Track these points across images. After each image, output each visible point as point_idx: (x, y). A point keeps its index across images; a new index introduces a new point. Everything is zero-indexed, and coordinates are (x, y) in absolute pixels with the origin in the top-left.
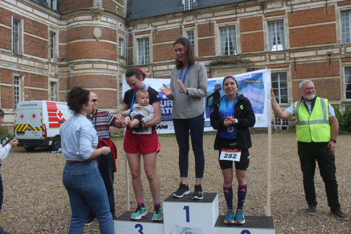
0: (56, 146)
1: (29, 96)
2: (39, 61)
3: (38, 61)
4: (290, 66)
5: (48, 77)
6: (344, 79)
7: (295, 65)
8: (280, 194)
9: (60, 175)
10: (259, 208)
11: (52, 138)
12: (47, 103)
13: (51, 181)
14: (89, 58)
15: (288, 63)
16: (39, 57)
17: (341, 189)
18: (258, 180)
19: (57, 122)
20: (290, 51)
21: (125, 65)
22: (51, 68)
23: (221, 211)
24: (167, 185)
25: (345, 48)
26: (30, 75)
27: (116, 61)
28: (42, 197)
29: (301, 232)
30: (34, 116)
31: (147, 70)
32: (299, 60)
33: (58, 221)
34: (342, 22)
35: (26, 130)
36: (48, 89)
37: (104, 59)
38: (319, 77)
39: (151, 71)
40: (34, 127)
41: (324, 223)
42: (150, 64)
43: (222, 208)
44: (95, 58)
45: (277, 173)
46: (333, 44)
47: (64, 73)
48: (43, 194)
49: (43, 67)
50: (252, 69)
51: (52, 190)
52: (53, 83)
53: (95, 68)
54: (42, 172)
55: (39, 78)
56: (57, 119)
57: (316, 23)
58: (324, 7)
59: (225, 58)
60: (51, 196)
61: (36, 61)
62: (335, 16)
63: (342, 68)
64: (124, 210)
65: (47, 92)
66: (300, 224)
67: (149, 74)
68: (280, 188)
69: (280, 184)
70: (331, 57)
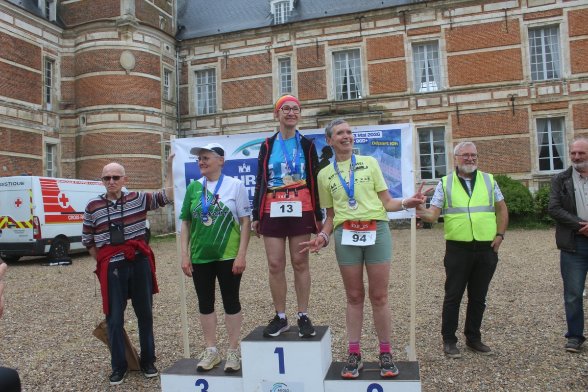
0: (56, 253)
1: (8, 169)
2: (26, 108)
3: (24, 107)
4: (450, 117)
5: (41, 135)
6: (536, 138)
7: (458, 115)
8: (432, 326)
9: (65, 303)
10: (399, 349)
11: (49, 241)
12: (41, 180)
13: (51, 314)
14: (112, 104)
15: (447, 112)
16: (26, 101)
17: (527, 317)
18: (398, 305)
19: (59, 214)
20: (449, 93)
21: (175, 116)
22: (48, 120)
23: (336, 356)
25: (537, 89)
26: (9, 132)
27: (160, 109)
28: (36, 340)
29: (463, 385)
30: (18, 203)
31: (213, 124)
32: (464, 108)
33: (65, 379)
34: (531, 47)
35: (3, 227)
36: (41, 155)
37: (138, 105)
38: (497, 135)
39: (218, 125)
40: (18, 222)
41: (500, 370)
42: (217, 113)
43: (338, 351)
44: (123, 104)
45: (428, 294)
46: (518, 82)
47: (69, 129)
48: (37, 335)
49: (33, 118)
50: (387, 121)
51: (53, 328)
52: (50, 146)
53: (123, 121)
54: (35, 298)
55: (26, 137)
56: (58, 208)
57: (491, 47)
58: (502, 21)
59: (342, 103)
60: (51, 338)
61: (21, 109)
62: (519, 36)
63: (532, 121)
64: (176, 358)
65: (41, 161)
66: (462, 373)
67: (215, 130)
68: (433, 317)
69: (433, 311)
70: (515, 103)
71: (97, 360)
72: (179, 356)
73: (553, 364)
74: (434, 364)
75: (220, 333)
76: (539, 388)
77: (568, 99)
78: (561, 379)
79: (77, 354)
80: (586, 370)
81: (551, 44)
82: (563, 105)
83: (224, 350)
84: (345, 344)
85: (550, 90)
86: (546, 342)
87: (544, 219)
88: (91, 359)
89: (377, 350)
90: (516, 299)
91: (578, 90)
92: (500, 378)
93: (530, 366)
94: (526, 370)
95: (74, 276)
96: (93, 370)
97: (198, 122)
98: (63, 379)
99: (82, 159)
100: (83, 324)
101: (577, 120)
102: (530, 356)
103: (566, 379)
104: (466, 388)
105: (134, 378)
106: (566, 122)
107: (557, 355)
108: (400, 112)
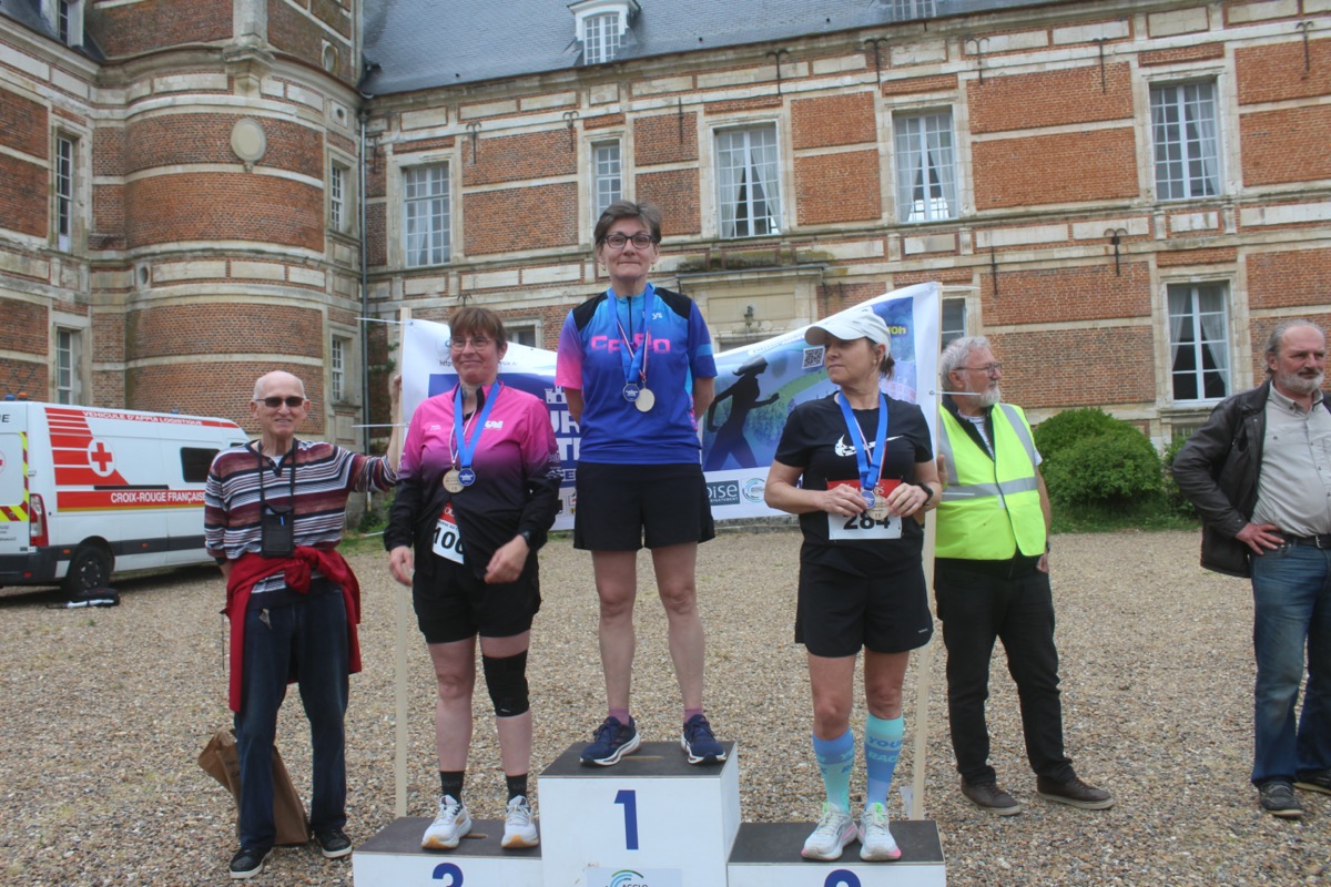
0: (83, 580)
2: (12, 245)
3: (5, 243)
4: (976, 279)
5: (46, 307)
6: (1167, 328)
7: (994, 274)
9: (111, 693)
11: (66, 552)
12: (48, 410)
13: (78, 718)
14: (212, 239)
15: (970, 267)
16: (11, 229)
17: (1162, 722)
19: (90, 488)
20: (976, 223)
21: (355, 268)
22: (61, 273)
25: (1168, 218)
27: (321, 250)
28: (48, 779)
29: (1032, 873)
31: (441, 288)
32: (1009, 257)
33: (124, 866)
34: (1157, 125)
36: (46, 355)
37: (272, 242)
38: (1080, 320)
39: (453, 291)
41: (1111, 840)
42: (452, 263)
43: (746, 799)
44: (238, 239)
46: (1126, 202)
47: (111, 295)
48: (49, 766)
49: (28, 269)
50: (836, 286)
51: (85, 750)
52: (65, 335)
53: (236, 279)
54: (37, 683)
55: (10, 312)
56: (88, 476)
57: (1067, 124)
58: (1093, 67)
59: (735, 244)
60: (82, 773)
61: (0, 247)
62: (1131, 101)
63: (1159, 289)
64: (377, 817)
65: (45, 367)
66: (1029, 847)
67: (447, 301)
70: (1122, 249)
71: (195, 823)
72: (385, 813)
73: (1227, 824)
74: (964, 827)
76: (1200, 878)
77: (1235, 241)
78: (1246, 858)
79: (148, 809)
80: (1297, 838)
81: (1198, 121)
82: (1225, 255)
83: (487, 799)
84: (760, 784)
85: (1198, 221)
86: (1207, 776)
87: (1184, 507)
88: (181, 820)
90: (1133, 683)
91: (1258, 222)
92: (1113, 857)
93: (1177, 829)
94: (1167, 839)
95: (126, 632)
96: (189, 846)
97: (409, 282)
98: (117, 868)
99: (141, 363)
100: (155, 742)
101: (1255, 288)
102: (1174, 808)
103: (1256, 856)
104: (1039, 880)
105: (283, 864)
106: (1232, 293)
107: (1233, 806)
108: (866, 265)
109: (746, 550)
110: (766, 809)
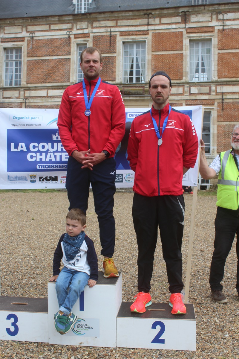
4: (216, 104)
7: (223, 103)
8: (199, 275)
15: (214, 99)
20: (217, 83)
24: (46, 261)
29: (227, 324)
31: (17, 95)
32: (229, 96)
39: (22, 97)
42: (21, 86)
43: (124, 292)
45: (195, 248)
59: (128, 85)
66: (226, 315)
67: (19, 101)
68: (200, 268)
69: (200, 262)
74: (203, 306)
75: (23, 274)
84: (129, 287)
89: (156, 293)
97: (5, 92)
108: (176, 96)
109: (126, 199)
110: (131, 296)
